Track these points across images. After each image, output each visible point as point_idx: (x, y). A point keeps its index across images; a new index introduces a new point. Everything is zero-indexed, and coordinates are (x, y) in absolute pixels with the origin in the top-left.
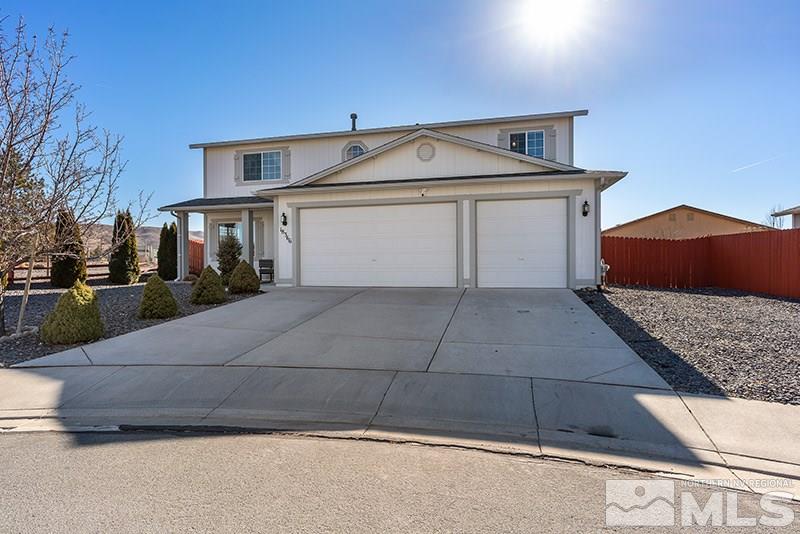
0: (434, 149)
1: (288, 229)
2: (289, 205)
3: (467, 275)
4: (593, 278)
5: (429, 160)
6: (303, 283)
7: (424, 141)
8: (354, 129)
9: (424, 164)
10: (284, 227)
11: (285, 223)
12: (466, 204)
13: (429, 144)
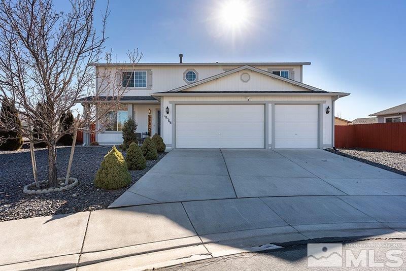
0: (249, 76)
1: (170, 116)
2: (170, 102)
3: (270, 142)
4: (331, 143)
5: (246, 82)
6: (177, 147)
7: (245, 72)
8: (181, 62)
9: (245, 83)
10: (167, 115)
11: (168, 113)
12: (270, 105)
13: (247, 73)
